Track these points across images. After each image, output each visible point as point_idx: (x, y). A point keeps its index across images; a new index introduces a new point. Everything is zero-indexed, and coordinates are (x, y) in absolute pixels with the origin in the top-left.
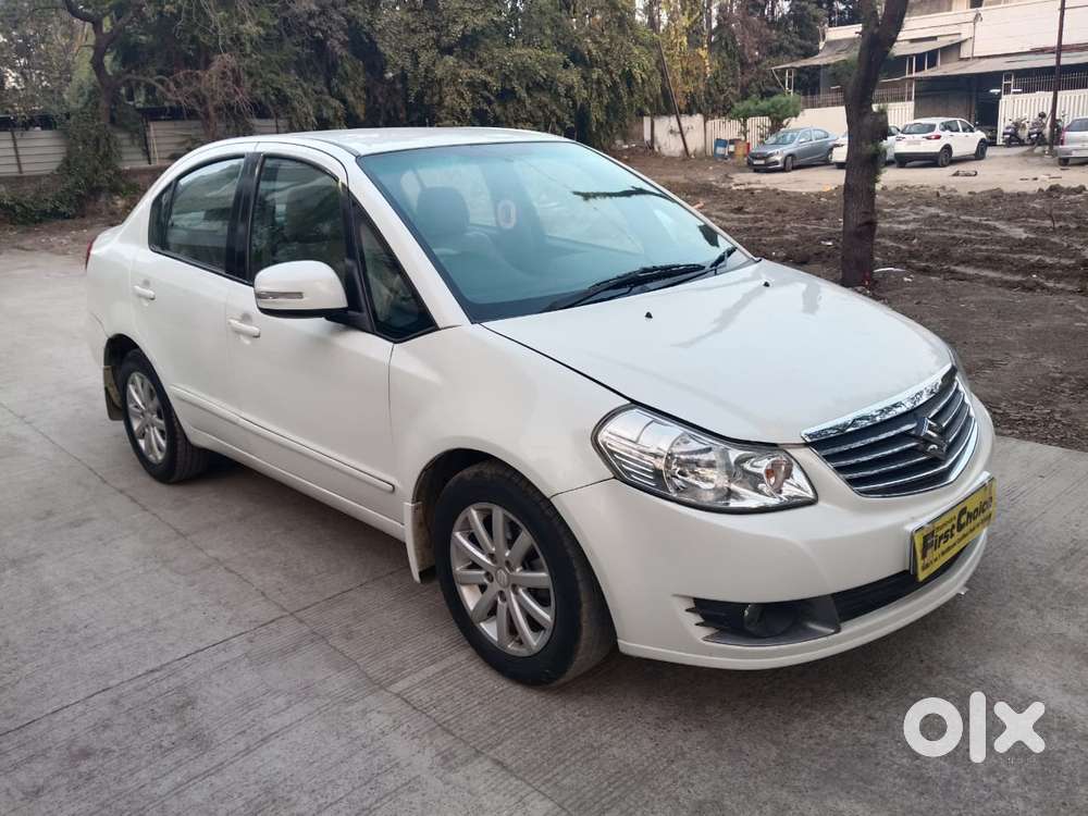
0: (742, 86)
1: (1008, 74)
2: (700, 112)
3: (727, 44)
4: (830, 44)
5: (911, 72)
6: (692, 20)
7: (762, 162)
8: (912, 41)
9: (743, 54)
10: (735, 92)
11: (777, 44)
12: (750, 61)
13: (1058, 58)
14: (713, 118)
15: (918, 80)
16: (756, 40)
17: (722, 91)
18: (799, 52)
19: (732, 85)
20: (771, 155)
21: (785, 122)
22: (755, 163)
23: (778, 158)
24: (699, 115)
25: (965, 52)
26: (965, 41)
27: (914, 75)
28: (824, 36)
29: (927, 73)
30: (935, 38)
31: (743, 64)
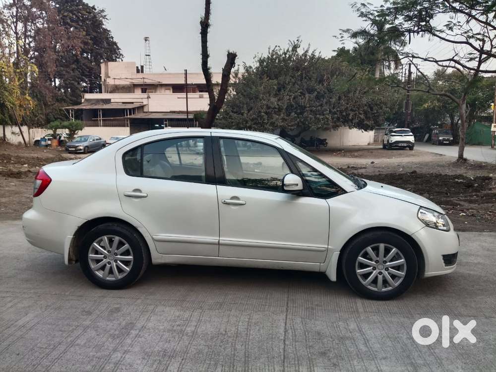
0: (45, 114)
1: (166, 120)
2: (26, 125)
3: (37, 95)
4: (87, 100)
5: (127, 115)
6: (20, 82)
7: (74, 149)
8: (123, 103)
9: (46, 100)
10: (43, 117)
11: (61, 97)
12: (49, 103)
13: (188, 116)
14: (33, 128)
15: (130, 119)
16: (51, 94)
17: (36, 116)
18: (71, 102)
19: (41, 114)
20: (78, 146)
21: (76, 132)
22: (70, 149)
23: (82, 148)
24: (26, 126)
25: (145, 110)
26: (145, 105)
27: (128, 116)
28: (84, 97)
29: (133, 116)
30: (133, 103)
31: (45, 104)
